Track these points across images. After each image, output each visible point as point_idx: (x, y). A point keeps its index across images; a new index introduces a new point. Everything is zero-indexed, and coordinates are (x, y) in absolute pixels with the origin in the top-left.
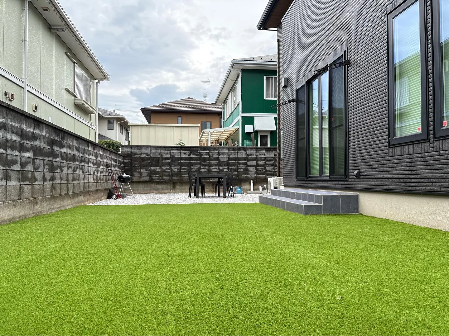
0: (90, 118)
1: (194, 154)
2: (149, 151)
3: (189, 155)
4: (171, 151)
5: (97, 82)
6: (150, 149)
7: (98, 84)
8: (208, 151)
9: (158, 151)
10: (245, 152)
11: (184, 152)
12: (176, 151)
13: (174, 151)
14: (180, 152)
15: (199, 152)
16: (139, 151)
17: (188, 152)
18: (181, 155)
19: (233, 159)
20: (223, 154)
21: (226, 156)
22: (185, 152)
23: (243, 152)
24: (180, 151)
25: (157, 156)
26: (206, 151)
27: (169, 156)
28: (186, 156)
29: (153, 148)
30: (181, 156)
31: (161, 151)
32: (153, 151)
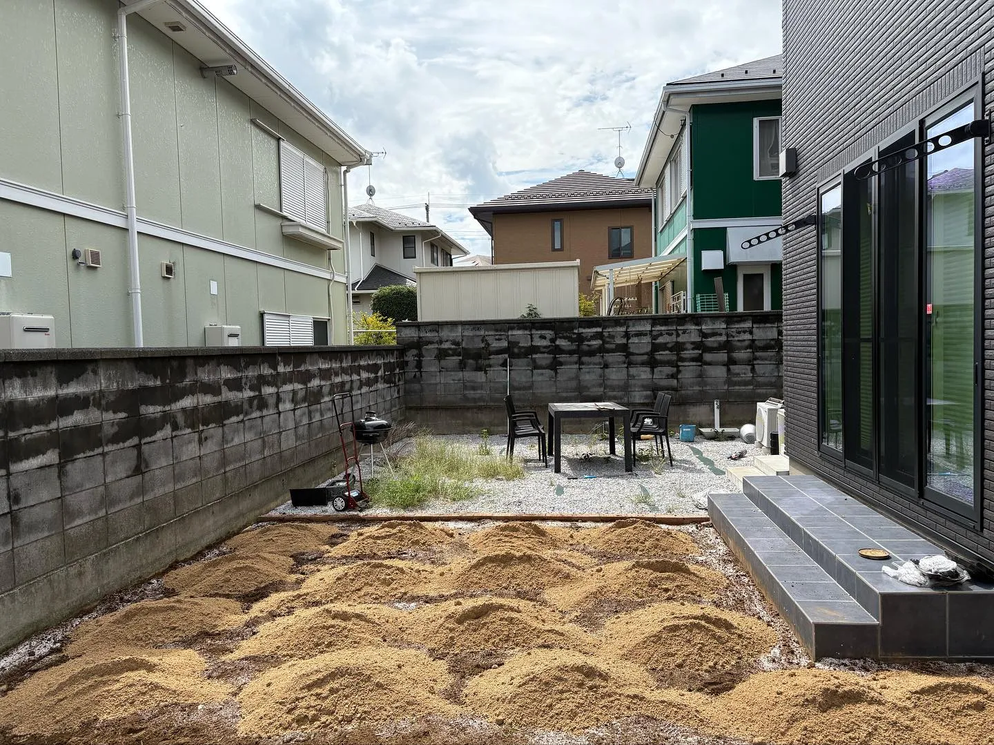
0: (329, 259)
1: (564, 338)
2: (457, 333)
3: (553, 341)
4: (510, 333)
5: (346, 172)
6: (460, 328)
7: (347, 174)
8: (599, 330)
9: (478, 333)
10: (697, 328)
11: (539, 332)
12: (520, 332)
13: (515, 332)
14: (531, 335)
15: (576, 331)
16: (437, 334)
17: (549, 334)
18: (532, 341)
19: (664, 347)
20: (640, 334)
21: (646, 340)
22: (543, 332)
23: (693, 327)
24: (531, 331)
25: (476, 346)
26: (595, 330)
27: (505, 344)
28: (545, 343)
29: (467, 327)
30: (534, 344)
31: (487, 333)
32: (466, 333)
